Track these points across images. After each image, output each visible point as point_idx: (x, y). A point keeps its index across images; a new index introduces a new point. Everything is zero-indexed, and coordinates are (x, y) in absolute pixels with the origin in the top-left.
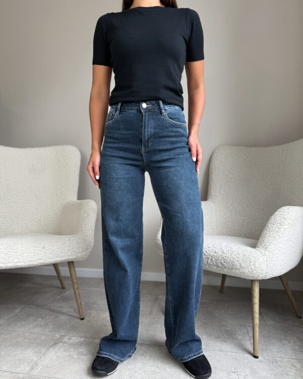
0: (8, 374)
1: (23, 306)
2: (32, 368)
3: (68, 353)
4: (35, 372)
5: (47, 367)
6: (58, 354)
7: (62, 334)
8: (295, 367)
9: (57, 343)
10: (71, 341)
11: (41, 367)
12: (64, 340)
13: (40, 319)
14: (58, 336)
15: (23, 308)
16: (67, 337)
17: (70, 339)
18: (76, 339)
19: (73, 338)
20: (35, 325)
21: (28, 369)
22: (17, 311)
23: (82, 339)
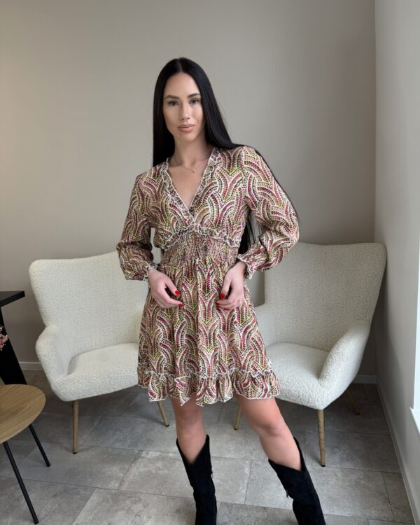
0: (102, 490)
1: (100, 417)
2: (121, 485)
3: (147, 469)
4: (124, 488)
5: (132, 483)
6: (139, 470)
7: (140, 448)
8: (336, 476)
9: (137, 459)
10: (149, 456)
11: (127, 483)
12: (142, 456)
13: (118, 432)
14: (137, 451)
15: (101, 421)
16: (144, 453)
17: (147, 453)
18: (153, 454)
19: (150, 452)
20: (116, 440)
21: (117, 485)
22: (96, 423)
23: (158, 454)
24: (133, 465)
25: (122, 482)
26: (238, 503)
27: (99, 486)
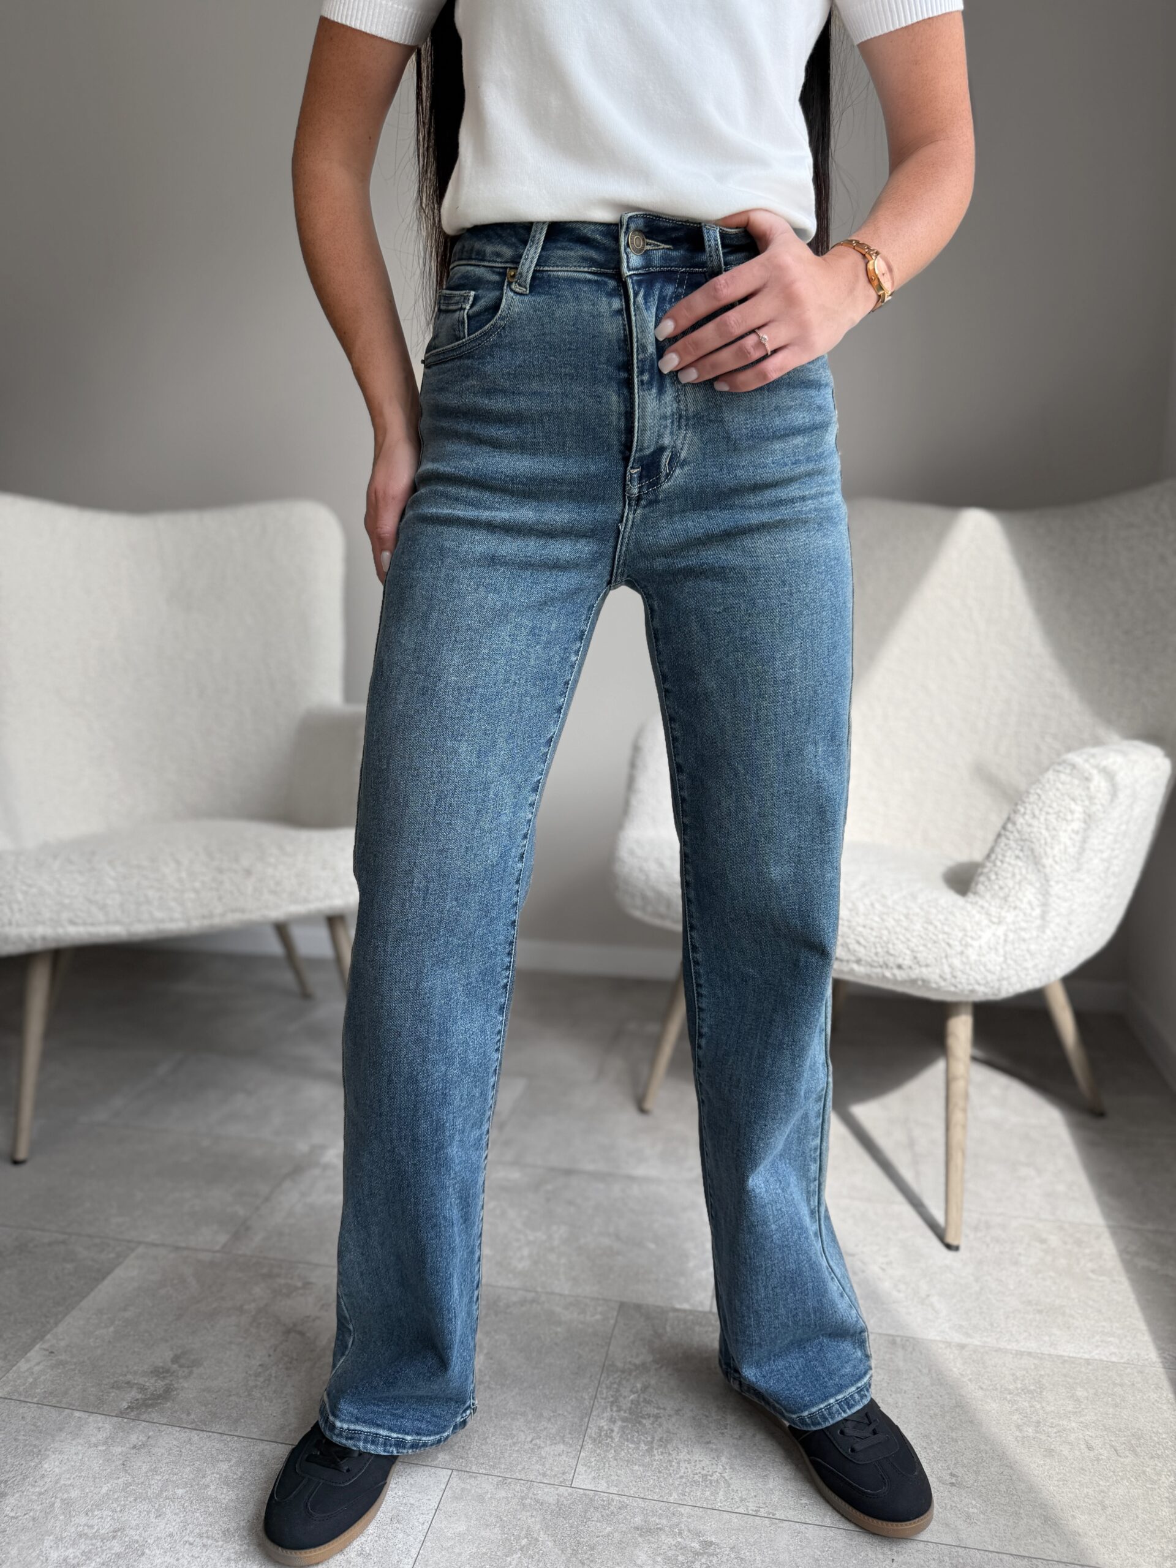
0: (162, 1251)
4: (249, 1248)
5: (281, 1234)
11: (262, 1235)
13: (241, 1096)
15: (180, 1063)
20: (228, 1115)
22: (161, 1071)
24: (287, 1183)
25: (241, 1230)
26: (686, 1306)
27: (153, 1237)
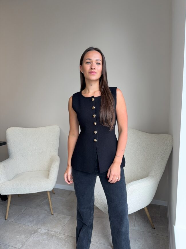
0: (13, 248)
2: (22, 246)
3: (38, 239)
5: (28, 246)
6: (34, 239)
7: (39, 227)
9: (35, 233)
10: (41, 232)
11: (26, 245)
12: (38, 231)
14: (37, 228)
15: (26, 210)
16: (40, 229)
18: (44, 231)
19: (42, 230)
20: (29, 221)
21: (21, 246)
23: (46, 231)
24: (32, 235)
27: (12, 245)
